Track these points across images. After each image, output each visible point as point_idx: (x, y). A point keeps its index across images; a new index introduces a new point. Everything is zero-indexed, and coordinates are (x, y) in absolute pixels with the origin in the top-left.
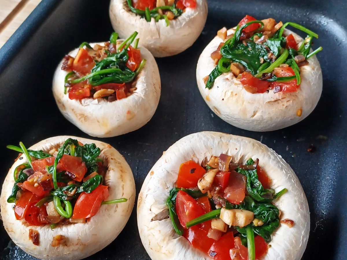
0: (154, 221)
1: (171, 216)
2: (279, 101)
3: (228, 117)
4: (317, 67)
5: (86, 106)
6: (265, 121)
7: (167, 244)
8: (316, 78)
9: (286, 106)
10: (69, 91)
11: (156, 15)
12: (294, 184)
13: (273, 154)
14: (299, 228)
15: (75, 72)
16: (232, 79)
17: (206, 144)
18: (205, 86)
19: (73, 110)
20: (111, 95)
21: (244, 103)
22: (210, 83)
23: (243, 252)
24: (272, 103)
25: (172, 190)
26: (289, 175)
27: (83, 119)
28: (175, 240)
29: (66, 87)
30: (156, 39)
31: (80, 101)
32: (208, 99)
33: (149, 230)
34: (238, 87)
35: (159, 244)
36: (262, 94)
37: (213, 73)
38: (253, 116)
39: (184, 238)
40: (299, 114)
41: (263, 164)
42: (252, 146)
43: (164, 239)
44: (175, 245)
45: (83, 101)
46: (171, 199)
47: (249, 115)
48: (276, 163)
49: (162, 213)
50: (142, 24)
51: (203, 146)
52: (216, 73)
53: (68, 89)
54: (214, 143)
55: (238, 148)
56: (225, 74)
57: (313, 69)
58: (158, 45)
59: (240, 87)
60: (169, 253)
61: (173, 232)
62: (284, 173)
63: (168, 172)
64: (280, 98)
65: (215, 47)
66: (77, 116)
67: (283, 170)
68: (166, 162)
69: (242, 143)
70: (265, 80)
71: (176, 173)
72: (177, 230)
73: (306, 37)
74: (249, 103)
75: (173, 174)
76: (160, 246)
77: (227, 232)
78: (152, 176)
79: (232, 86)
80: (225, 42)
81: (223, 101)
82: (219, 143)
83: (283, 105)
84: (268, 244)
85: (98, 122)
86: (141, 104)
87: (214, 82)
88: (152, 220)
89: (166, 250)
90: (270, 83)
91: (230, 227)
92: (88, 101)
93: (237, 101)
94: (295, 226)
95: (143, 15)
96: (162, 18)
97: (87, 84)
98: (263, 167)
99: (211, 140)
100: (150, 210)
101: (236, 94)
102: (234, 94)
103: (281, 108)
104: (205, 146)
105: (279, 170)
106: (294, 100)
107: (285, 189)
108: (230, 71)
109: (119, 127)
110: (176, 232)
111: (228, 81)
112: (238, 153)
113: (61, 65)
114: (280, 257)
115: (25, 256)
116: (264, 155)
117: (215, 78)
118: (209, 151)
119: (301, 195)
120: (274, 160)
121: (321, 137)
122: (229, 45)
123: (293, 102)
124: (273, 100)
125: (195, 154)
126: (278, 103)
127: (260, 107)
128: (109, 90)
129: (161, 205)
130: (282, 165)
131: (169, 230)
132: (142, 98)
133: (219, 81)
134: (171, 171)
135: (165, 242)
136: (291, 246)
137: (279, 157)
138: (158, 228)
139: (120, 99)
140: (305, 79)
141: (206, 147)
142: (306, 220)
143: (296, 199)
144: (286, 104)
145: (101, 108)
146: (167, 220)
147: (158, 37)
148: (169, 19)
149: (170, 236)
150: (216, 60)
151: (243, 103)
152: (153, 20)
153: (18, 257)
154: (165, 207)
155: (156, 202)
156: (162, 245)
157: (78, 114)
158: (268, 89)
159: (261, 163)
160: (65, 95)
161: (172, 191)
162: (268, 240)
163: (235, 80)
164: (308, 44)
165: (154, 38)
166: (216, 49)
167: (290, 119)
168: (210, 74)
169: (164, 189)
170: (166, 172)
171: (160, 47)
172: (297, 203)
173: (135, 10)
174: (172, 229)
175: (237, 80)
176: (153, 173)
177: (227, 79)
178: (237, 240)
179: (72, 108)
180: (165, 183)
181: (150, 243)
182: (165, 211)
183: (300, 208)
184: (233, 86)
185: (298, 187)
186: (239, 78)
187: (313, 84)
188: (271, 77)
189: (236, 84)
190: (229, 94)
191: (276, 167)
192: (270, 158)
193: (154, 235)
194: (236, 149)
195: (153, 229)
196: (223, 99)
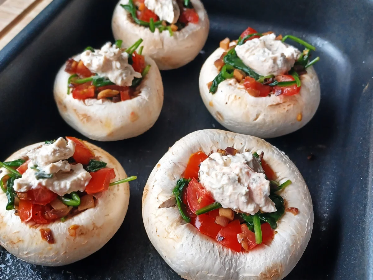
0: (161, 209)
1: (178, 204)
2: (281, 105)
3: (231, 121)
4: (315, 77)
5: (89, 106)
6: (267, 124)
7: (175, 229)
8: (314, 86)
9: (287, 110)
10: (72, 92)
11: (160, 26)
12: (297, 177)
13: (277, 150)
14: (303, 216)
15: (79, 74)
16: (235, 84)
17: (212, 139)
18: (209, 91)
19: (75, 110)
20: (115, 96)
21: (248, 106)
22: (214, 88)
23: (251, 236)
24: (274, 106)
25: (180, 180)
26: (292, 168)
27: (85, 120)
28: (183, 226)
29: (69, 88)
30: (159, 49)
31: (84, 101)
32: (211, 104)
33: (156, 217)
34: (241, 91)
35: (166, 229)
36: (264, 98)
37: (217, 78)
38: (256, 119)
39: (191, 225)
40: (299, 118)
41: (268, 158)
42: (256, 142)
43: (172, 225)
44: (183, 230)
45: (86, 101)
46: (178, 188)
47: (252, 118)
48: (280, 158)
49: (169, 201)
50: (146, 34)
51: (210, 140)
52: (219, 79)
53: (71, 89)
54: (220, 138)
55: (243, 143)
56: (228, 79)
57: (312, 78)
58: (161, 55)
59: (243, 91)
60: (177, 237)
61: (181, 219)
62: (287, 166)
63: (175, 164)
64: (281, 102)
65: (218, 56)
66: (79, 117)
67: (286, 164)
68: (173, 155)
69: (247, 139)
70: (267, 84)
71: (182, 165)
72: (184, 217)
73: (304, 49)
74: (252, 106)
75: (180, 166)
76: (167, 232)
77: (233, 219)
78: (159, 168)
79: (235, 90)
80: (227, 51)
81: (227, 105)
82: (224, 138)
83: (284, 109)
84: (274, 230)
85: (101, 122)
86: (145, 107)
87: (217, 87)
88: (159, 207)
89: (174, 235)
90: (271, 88)
91: (237, 214)
92: (92, 101)
93: (240, 104)
94: (300, 214)
95: (146, 26)
96: (165, 29)
97: (91, 85)
98: (267, 161)
99: (218, 135)
100: (158, 199)
101: (239, 98)
102: (238, 97)
103: (282, 112)
104: (211, 140)
105: (283, 163)
106: (294, 104)
107: (289, 181)
108: (233, 77)
109: (122, 128)
110: (183, 219)
111: (231, 86)
112: (243, 148)
113: (64, 67)
114: (286, 242)
115: (17, 260)
116: (269, 150)
117: (218, 83)
118: (215, 145)
119: (305, 187)
120: (278, 155)
121: (320, 146)
122: (231, 54)
123: (293, 106)
124: (274, 103)
125: (201, 147)
126: (280, 107)
127: (262, 110)
128: (114, 91)
129: (168, 194)
130: (285, 160)
131: (176, 216)
132: (146, 101)
133: (222, 86)
134: (178, 163)
135: (173, 228)
136: (296, 232)
137: (282, 153)
138: (166, 215)
139: (124, 100)
140: (305, 86)
141: (213, 141)
142: (310, 210)
143: (300, 189)
144: (287, 108)
145: (105, 108)
146: (174, 208)
147: (161, 47)
148: (173, 30)
149: (178, 222)
150: (219, 67)
151: (246, 106)
152: (157, 30)
153: (10, 261)
154: (173, 196)
155: (164, 191)
156: (169, 231)
157: (81, 114)
158: (269, 94)
159: (265, 157)
160: (67, 95)
161: (179, 182)
162: (274, 226)
163: (238, 85)
164: (306, 55)
165: (157, 48)
166: (219, 58)
167: (291, 123)
168: (214, 80)
169: (171, 180)
170: (173, 164)
171: (163, 58)
172: (301, 194)
173: (139, 21)
174: (179, 216)
175: (240, 85)
176: (159, 165)
177: (230, 84)
178: (243, 226)
179: (75, 108)
180: (171, 174)
181: (157, 230)
182: (173, 199)
183: (303, 198)
184: (237, 90)
185: (302, 179)
186: (242, 83)
187: (312, 91)
188: (272, 82)
189: (239, 88)
190: (232, 97)
191: (280, 161)
192: (275, 153)
193: (161, 222)
194: (242, 144)
195: (161, 216)
196: (227, 103)
